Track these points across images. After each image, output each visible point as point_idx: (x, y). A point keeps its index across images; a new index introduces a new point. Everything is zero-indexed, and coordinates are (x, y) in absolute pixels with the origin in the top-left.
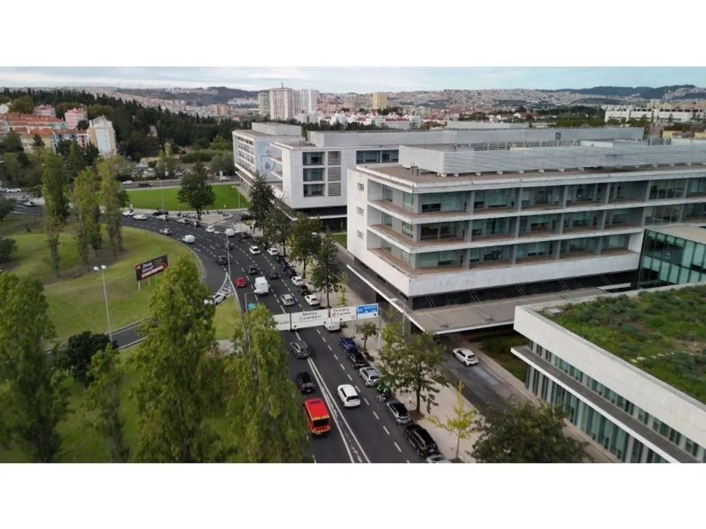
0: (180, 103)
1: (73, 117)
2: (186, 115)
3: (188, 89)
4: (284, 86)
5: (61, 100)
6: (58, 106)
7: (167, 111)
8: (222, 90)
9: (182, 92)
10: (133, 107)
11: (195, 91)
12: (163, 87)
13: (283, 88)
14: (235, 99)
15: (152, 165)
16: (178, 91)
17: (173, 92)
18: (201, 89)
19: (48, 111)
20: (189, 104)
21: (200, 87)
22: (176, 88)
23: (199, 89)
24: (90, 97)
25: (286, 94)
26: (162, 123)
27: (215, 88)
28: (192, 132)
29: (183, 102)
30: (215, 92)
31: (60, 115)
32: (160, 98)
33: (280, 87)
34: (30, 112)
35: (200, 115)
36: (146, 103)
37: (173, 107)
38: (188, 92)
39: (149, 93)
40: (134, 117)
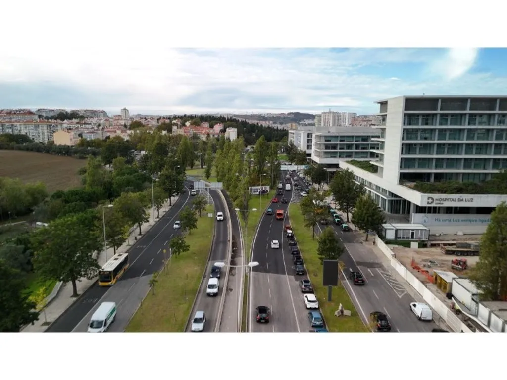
0: (269, 122)
1: (218, 128)
2: (271, 127)
3: (275, 114)
4: (331, 111)
5: (211, 120)
6: (211, 123)
7: (262, 125)
8: (297, 114)
9: (271, 116)
10: (244, 124)
11: (280, 116)
12: (260, 113)
13: (330, 112)
14: (304, 120)
15: (253, 148)
16: (268, 115)
17: (266, 116)
18: (284, 114)
19: (206, 125)
20: (274, 123)
21: (283, 113)
22: (268, 114)
23: (282, 114)
24: (224, 118)
25: (332, 115)
26: (259, 131)
27: (292, 113)
28: (272, 135)
29: (271, 122)
30: (293, 116)
31: (212, 127)
32: (258, 120)
33: (328, 111)
34: (199, 125)
35: (279, 128)
36: (250, 121)
37: (265, 124)
38: (275, 116)
39: (252, 117)
40: (245, 129)
